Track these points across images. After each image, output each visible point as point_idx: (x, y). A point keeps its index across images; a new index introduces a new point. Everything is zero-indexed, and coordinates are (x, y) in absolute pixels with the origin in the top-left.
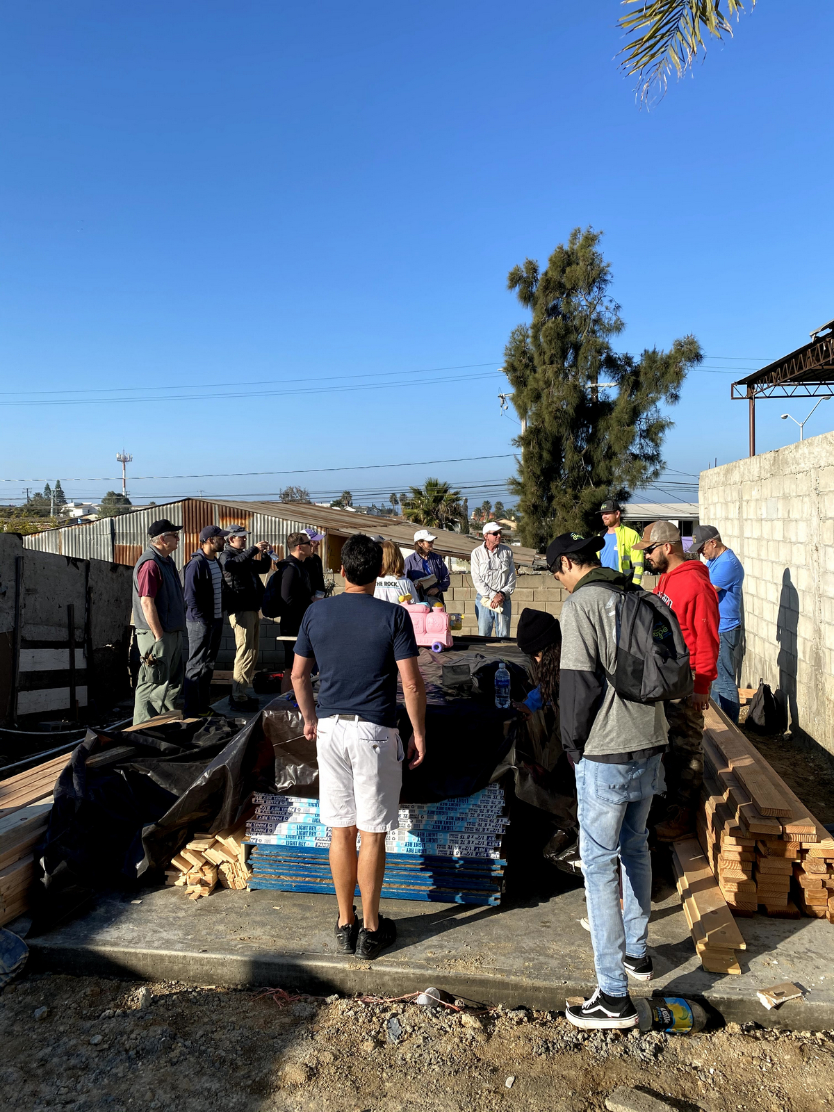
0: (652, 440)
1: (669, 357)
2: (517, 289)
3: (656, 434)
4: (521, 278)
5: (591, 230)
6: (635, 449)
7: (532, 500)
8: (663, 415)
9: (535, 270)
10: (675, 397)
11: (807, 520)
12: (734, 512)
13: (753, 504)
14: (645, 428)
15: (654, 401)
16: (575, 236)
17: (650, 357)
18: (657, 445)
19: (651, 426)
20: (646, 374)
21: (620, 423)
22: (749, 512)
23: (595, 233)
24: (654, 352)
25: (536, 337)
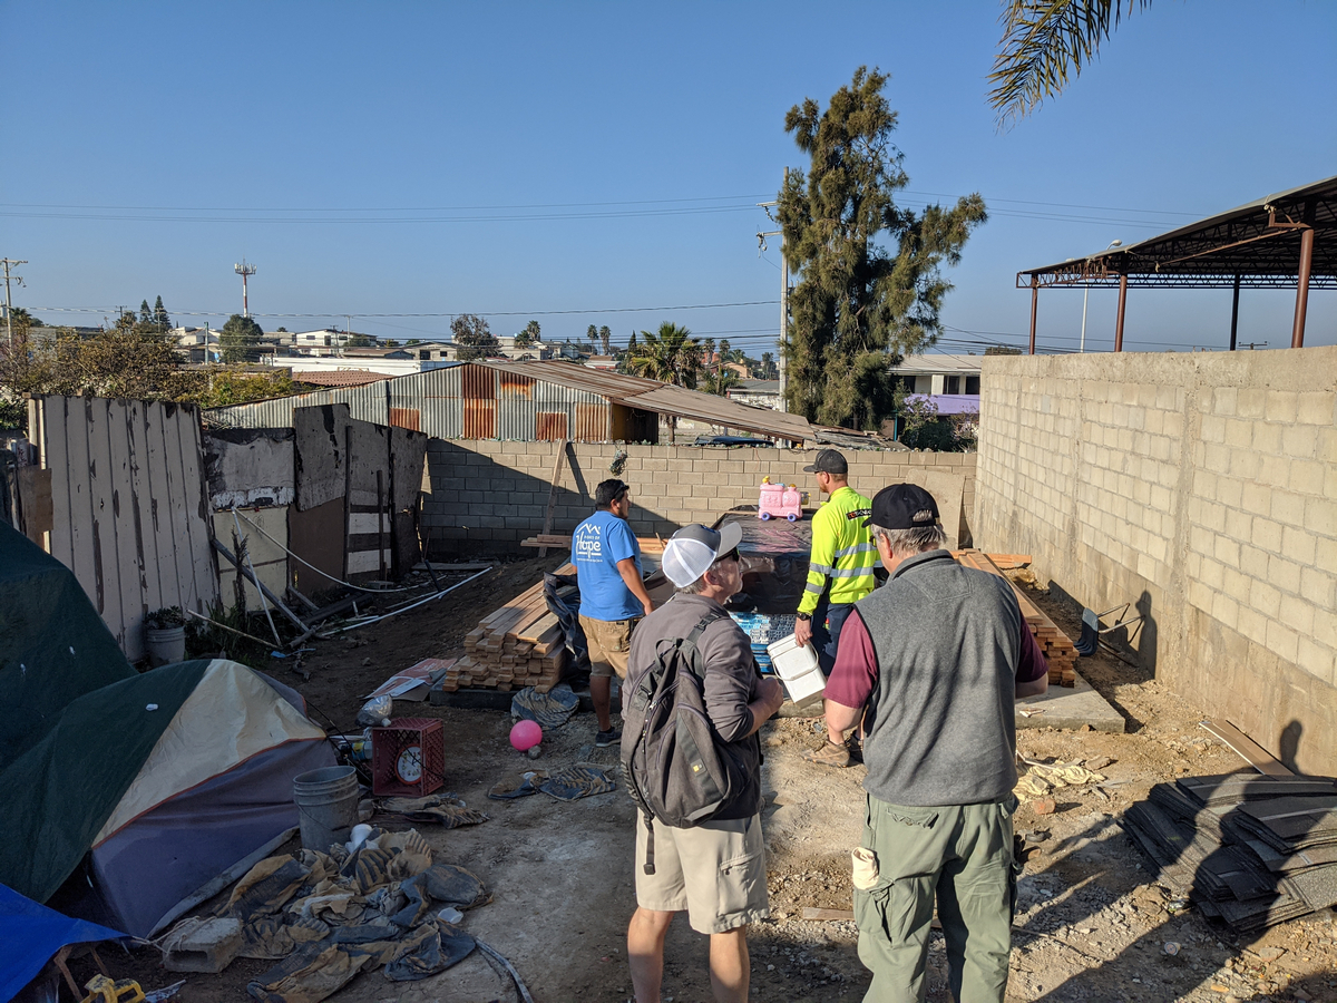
0: (931, 304)
1: (952, 215)
2: (796, 131)
3: (935, 297)
4: (800, 120)
5: (878, 72)
6: (912, 312)
7: (802, 363)
8: (943, 277)
9: (815, 112)
10: (956, 257)
11: (1072, 419)
12: (1013, 402)
13: (1030, 397)
14: (924, 291)
15: (934, 261)
16: (859, 74)
17: (933, 213)
18: (936, 309)
19: (931, 289)
20: (927, 232)
21: (898, 284)
22: (1027, 403)
23: (882, 76)
24: (937, 208)
25: (813, 188)
